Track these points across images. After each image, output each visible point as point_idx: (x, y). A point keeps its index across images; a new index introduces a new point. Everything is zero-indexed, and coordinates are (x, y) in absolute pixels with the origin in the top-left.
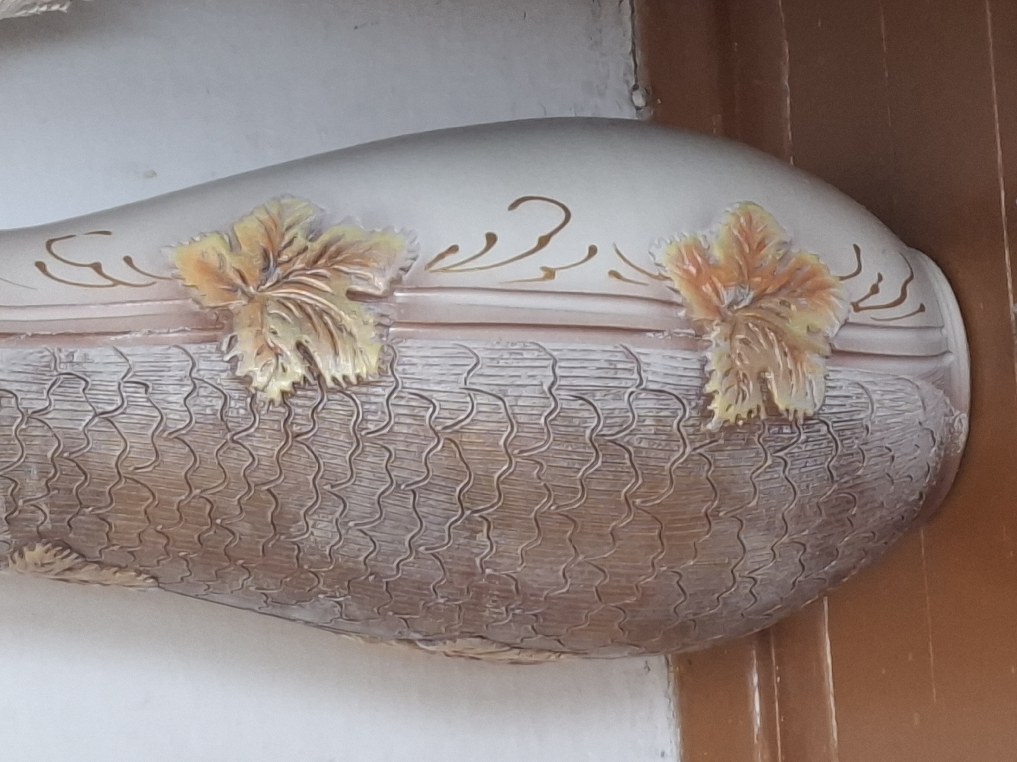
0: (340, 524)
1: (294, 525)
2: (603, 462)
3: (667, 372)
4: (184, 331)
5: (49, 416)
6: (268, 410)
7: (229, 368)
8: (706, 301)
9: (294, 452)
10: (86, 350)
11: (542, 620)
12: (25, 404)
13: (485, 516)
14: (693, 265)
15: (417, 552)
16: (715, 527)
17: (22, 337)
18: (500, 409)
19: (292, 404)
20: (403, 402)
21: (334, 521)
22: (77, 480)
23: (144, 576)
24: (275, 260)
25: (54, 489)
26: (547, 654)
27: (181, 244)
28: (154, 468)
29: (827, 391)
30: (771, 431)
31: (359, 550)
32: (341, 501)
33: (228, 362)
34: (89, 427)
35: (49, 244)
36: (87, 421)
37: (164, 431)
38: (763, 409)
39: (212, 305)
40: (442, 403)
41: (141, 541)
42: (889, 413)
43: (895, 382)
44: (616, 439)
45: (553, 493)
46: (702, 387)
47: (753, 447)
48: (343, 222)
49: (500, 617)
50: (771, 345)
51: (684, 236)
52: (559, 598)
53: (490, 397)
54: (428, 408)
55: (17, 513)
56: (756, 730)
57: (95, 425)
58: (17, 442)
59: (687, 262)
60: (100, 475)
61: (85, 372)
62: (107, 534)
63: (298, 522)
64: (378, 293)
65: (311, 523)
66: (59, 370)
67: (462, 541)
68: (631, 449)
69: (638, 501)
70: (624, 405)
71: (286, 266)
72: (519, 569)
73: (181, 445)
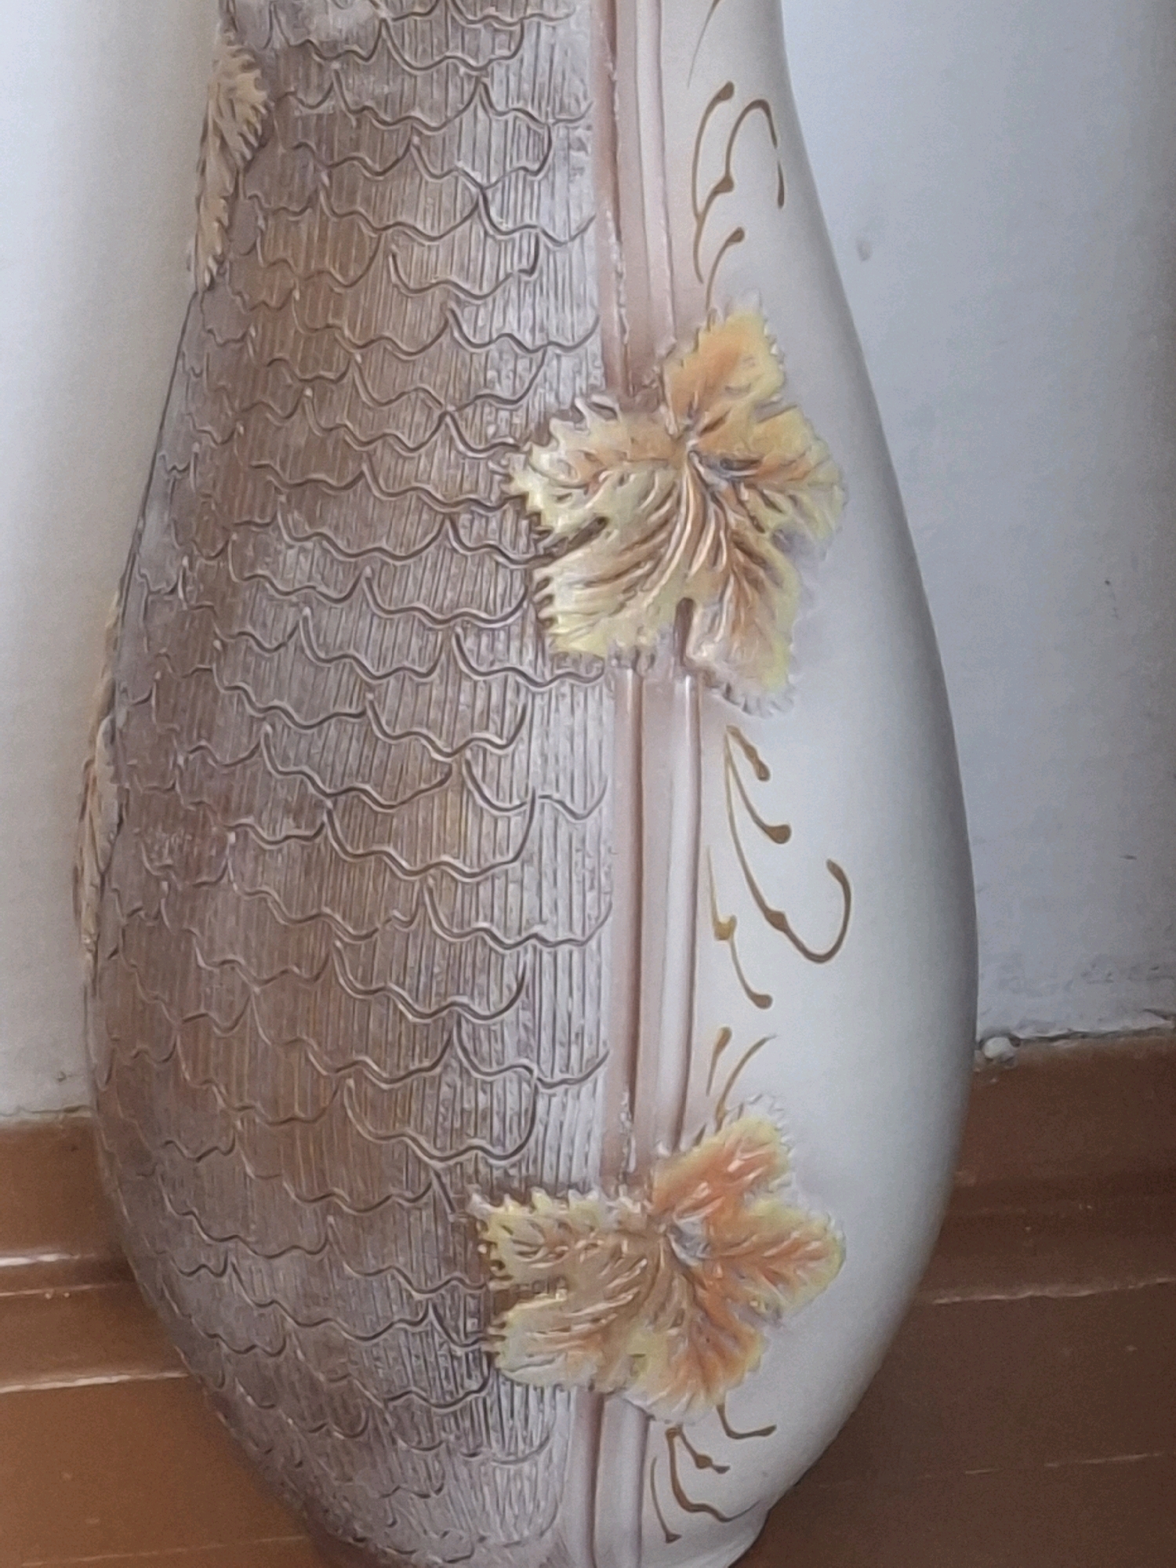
1: (303, 517)
2: (415, 1025)
3: (565, 1128)
4: (623, 331)
5: (481, 113)
6: (494, 472)
7: (563, 407)
10: (588, 171)
13: (324, 832)
18: (502, 854)
20: (510, 695)
21: (311, 584)
22: (373, 158)
23: (214, 268)
24: (742, 479)
25: (358, 120)
26: (92, 931)
27: (765, 321)
28: (395, 286)
29: (535, 1388)
32: (345, 593)
36: (473, 174)
37: (458, 301)
38: (506, 1284)
39: (666, 379)
42: (499, 1488)
43: (551, 1498)
44: (453, 1046)
46: (541, 1185)
47: (443, 1270)
48: (807, 588)
49: (154, 856)
50: (610, 1297)
52: (188, 953)
53: (520, 839)
55: (317, 58)
57: (466, 187)
60: (383, 197)
61: (553, 168)
62: (284, 208)
63: (311, 524)
64: (690, 649)
65: (309, 545)
66: (556, 127)
68: (438, 1070)
69: (351, 1082)
70: (511, 1058)
71: (733, 500)
73: (434, 330)
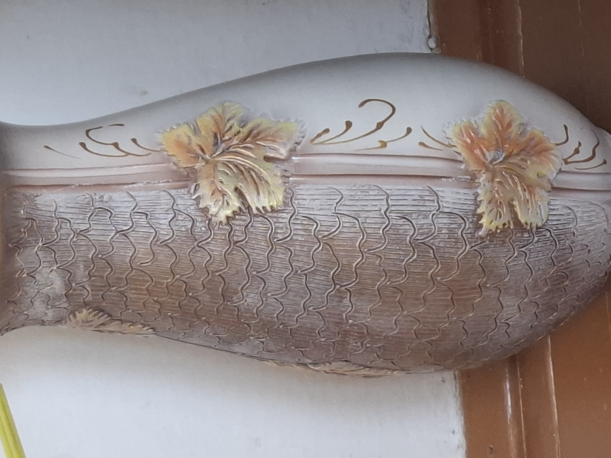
0: (263, 295)
1: (235, 296)
3: (454, 201)
7: (195, 203)
8: (477, 160)
9: (235, 252)
11: (382, 350)
12: (75, 226)
13: (348, 288)
14: (469, 139)
15: (308, 311)
16: (485, 294)
17: (73, 187)
19: (233, 224)
22: (106, 271)
24: (221, 139)
27: (165, 131)
29: (549, 212)
30: (517, 236)
31: (274, 310)
32: (263, 281)
33: (195, 199)
34: (114, 239)
35: (87, 132)
40: (321, 222)
41: (145, 306)
43: (591, 206)
44: (425, 242)
45: (388, 275)
47: (506, 245)
48: (261, 116)
49: (358, 349)
51: (463, 121)
52: (393, 337)
53: (350, 218)
54: (313, 225)
55: (71, 291)
56: (509, 417)
58: (71, 249)
59: (465, 136)
60: (120, 268)
62: (125, 303)
64: (282, 157)
66: (95, 206)
67: (335, 304)
71: (228, 142)
72: (369, 320)
73: (168, 249)
